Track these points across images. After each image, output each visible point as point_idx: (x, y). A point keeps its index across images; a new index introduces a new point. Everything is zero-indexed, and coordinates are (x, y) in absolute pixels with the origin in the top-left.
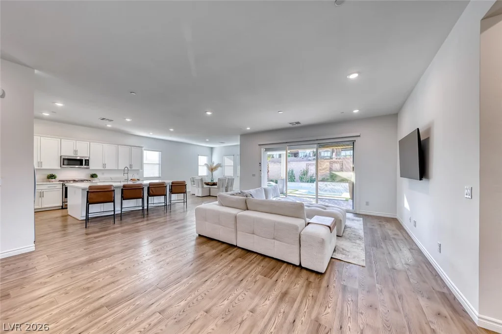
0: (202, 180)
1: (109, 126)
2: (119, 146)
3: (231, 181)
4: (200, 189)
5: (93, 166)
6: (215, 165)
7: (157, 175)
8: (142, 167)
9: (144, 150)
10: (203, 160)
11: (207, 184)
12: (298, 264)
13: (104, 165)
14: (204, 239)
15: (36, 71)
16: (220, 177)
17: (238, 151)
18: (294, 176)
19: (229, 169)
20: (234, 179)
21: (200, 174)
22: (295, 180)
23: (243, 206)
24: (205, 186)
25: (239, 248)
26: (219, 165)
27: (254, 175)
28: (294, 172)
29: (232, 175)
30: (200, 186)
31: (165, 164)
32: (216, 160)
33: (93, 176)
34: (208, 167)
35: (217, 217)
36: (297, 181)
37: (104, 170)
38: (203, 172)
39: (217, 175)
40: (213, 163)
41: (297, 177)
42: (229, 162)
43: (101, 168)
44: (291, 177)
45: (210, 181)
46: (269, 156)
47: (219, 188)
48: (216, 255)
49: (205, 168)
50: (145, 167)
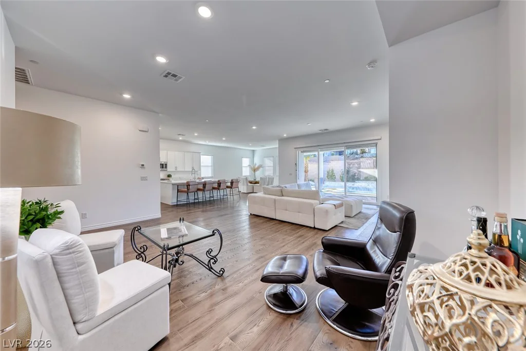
0: (246, 179)
1: (181, 138)
2: (186, 153)
3: (271, 180)
4: (245, 187)
5: (169, 169)
6: (257, 166)
7: (210, 175)
8: (200, 170)
9: (203, 155)
10: (246, 162)
11: (251, 183)
12: (313, 226)
13: (176, 168)
14: (254, 216)
15: (160, 115)
16: (262, 176)
17: (277, 153)
18: (334, 175)
19: (269, 169)
20: (273, 178)
21: (244, 174)
22: (336, 179)
23: (280, 193)
24: (249, 184)
25: (277, 220)
26: (260, 166)
27: (291, 174)
28: (335, 172)
29: (272, 175)
30: (245, 184)
31: (216, 166)
32: (257, 161)
33: (169, 176)
34: (251, 168)
35: (263, 201)
36: (338, 181)
37: (176, 172)
38: (246, 172)
39: (259, 175)
40: (256, 164)
41: (338, 177)
42: (269, 163)
43: (174, 170)
44: (331, 176)
45: (253, 180)
46: (307, 157)
47: (260, 186)
48: (263, 222)
49: (248, 168)
50: (202, 169)
